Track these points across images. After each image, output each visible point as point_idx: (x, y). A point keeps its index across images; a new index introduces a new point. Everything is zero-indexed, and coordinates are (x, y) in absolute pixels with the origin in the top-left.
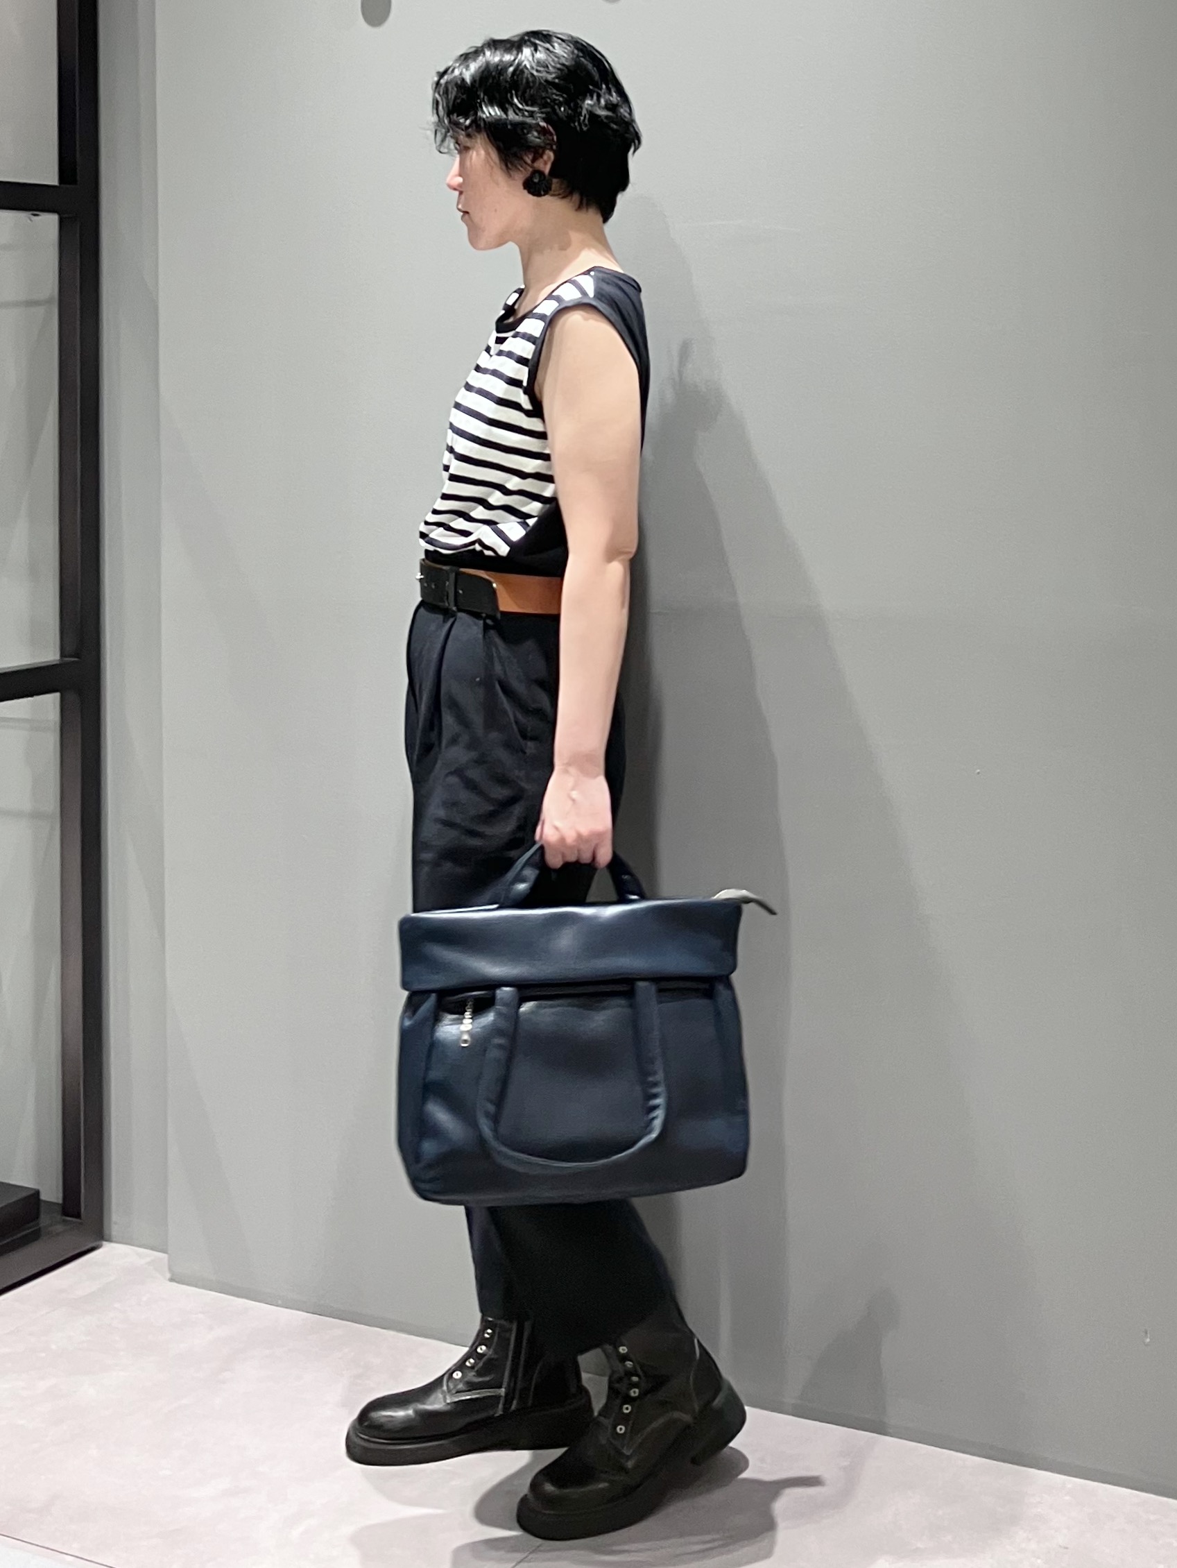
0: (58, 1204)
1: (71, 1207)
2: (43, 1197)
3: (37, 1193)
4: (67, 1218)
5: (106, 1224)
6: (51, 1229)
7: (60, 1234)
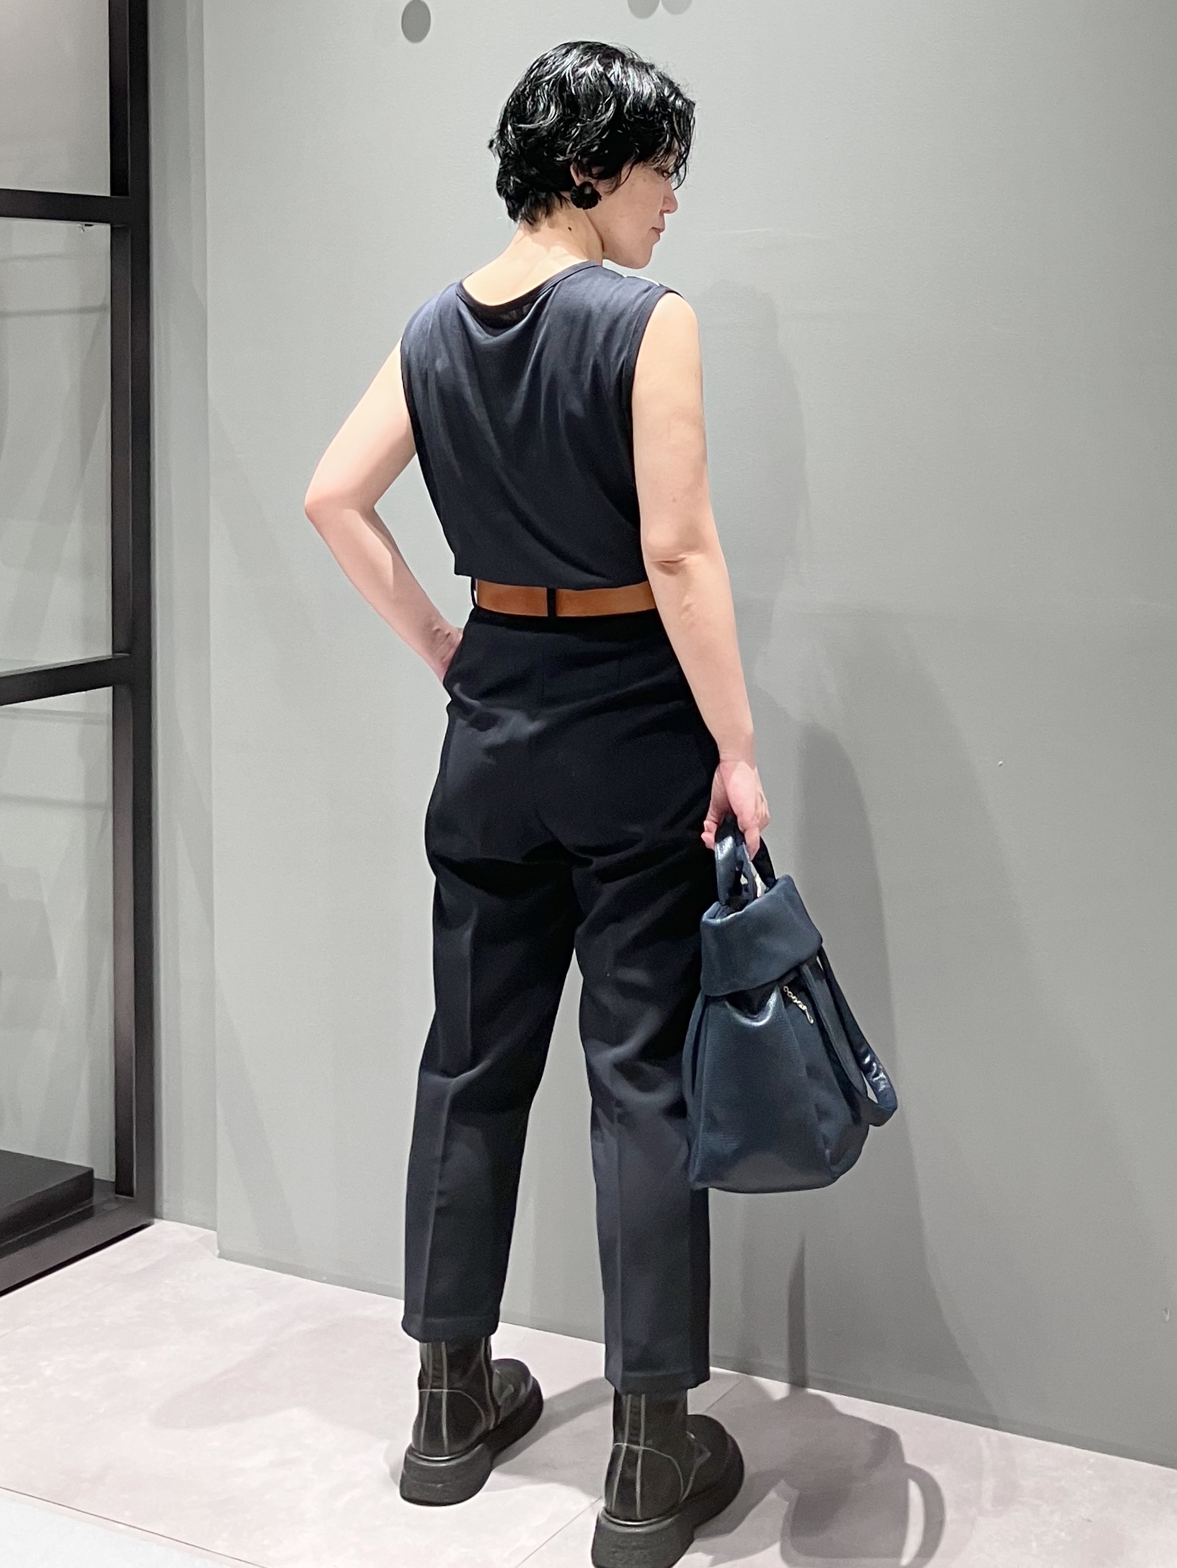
0: (111, 1182)
2: (96, 1176)
3: (91, 1172)
4: (117, 1196)
5: (157, 1203)
6: (105, 1207)
7: (113, 1211)
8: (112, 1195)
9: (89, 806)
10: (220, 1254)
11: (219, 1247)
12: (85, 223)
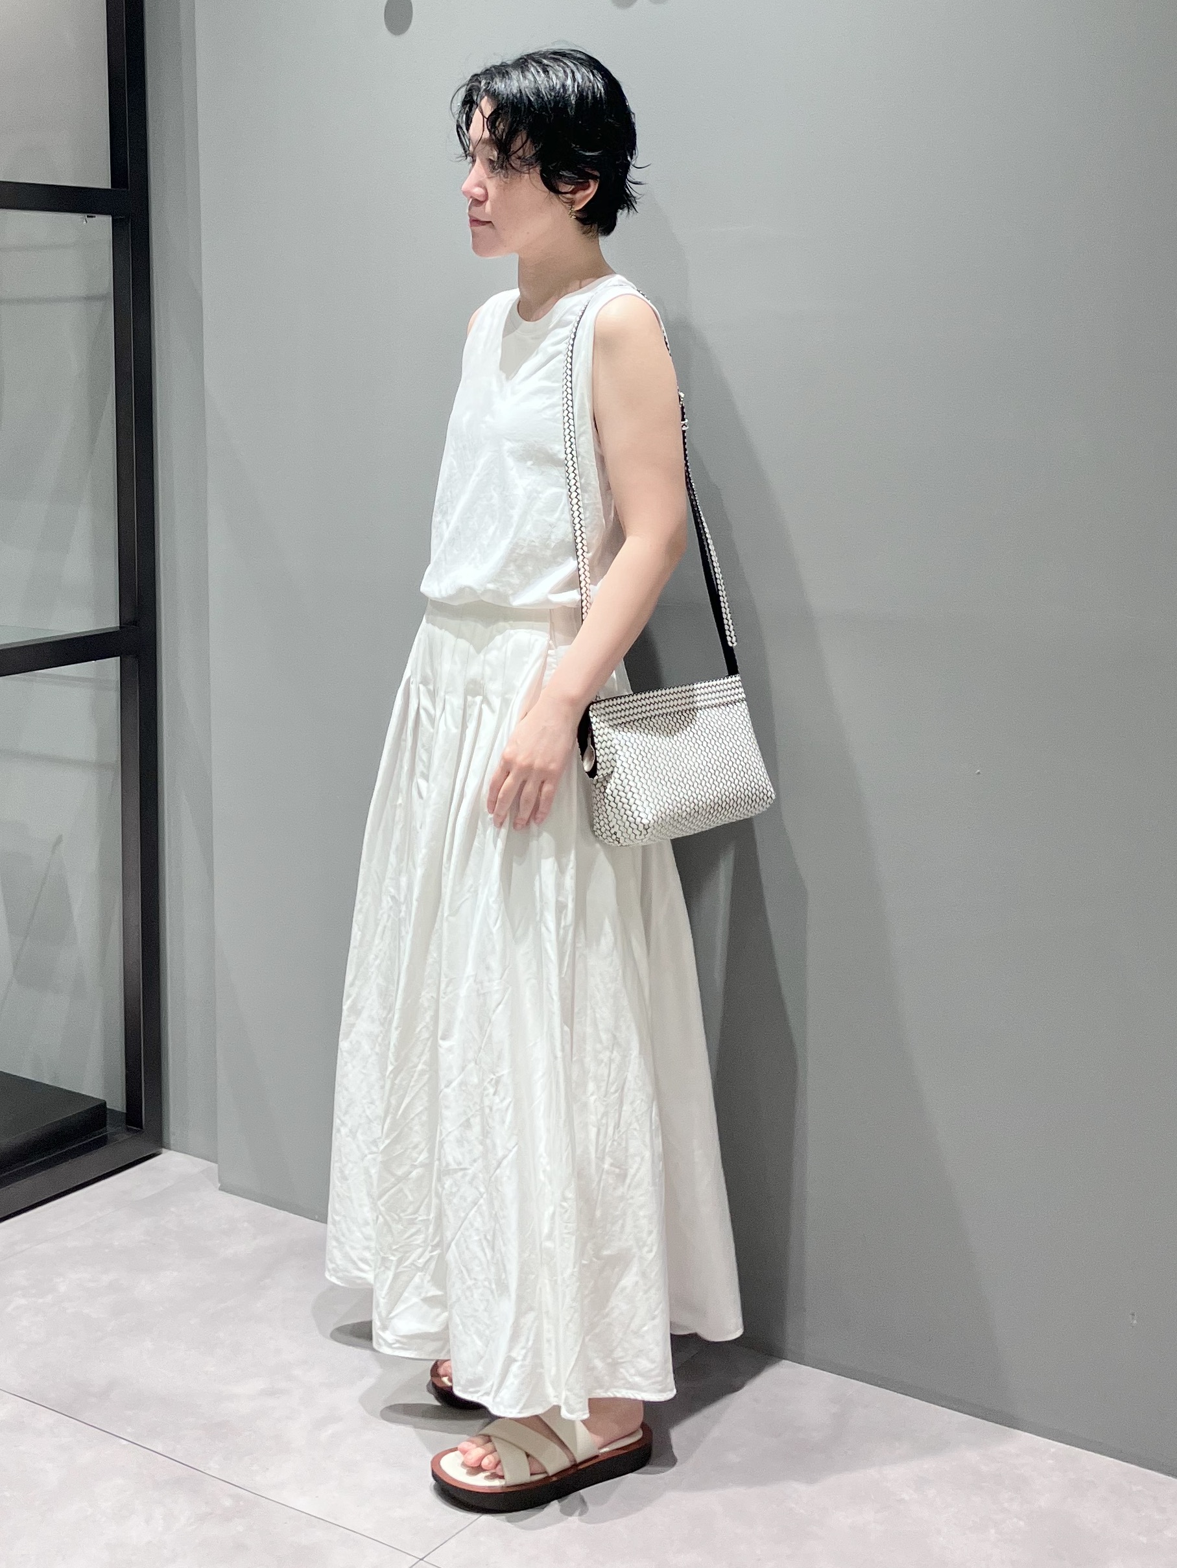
0: (122, 1114)
1: (133, 1116)
2: (109, 1106)
3: (104, 1103)
4: (127, 1126)
5: (165, 1133)
6: (118, 1136)
7: (124, 1143)
8: (123, 1125)
10: (220, 1186)
11: (220, 1180)
12: (88, 214)
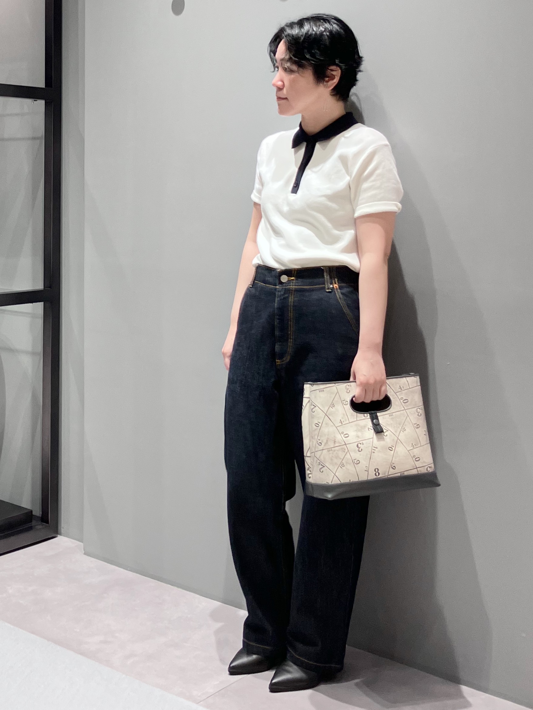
0: (39, 517)
1: (44, 519)
2: (34, 513)
3: (31, 511)
4: (43, 523)
5: (59, 528)
6: (37, 527)
7: (40, 529)
8: (40, 523)
9: (33, 353)
10: (84, 553)
11: (84, 550)
12: (35, 100)
